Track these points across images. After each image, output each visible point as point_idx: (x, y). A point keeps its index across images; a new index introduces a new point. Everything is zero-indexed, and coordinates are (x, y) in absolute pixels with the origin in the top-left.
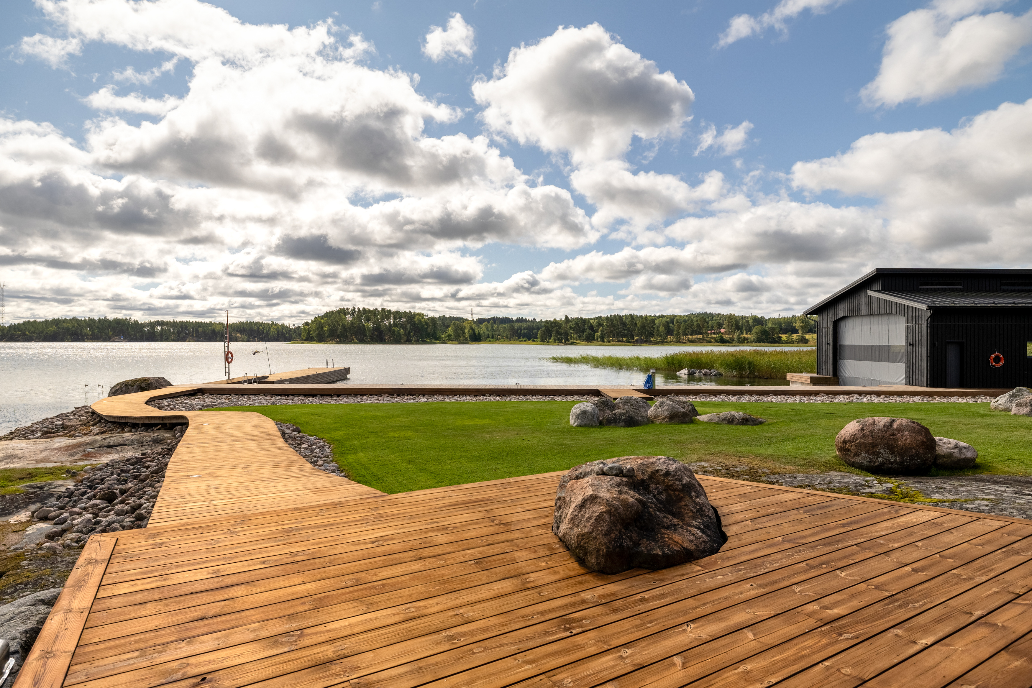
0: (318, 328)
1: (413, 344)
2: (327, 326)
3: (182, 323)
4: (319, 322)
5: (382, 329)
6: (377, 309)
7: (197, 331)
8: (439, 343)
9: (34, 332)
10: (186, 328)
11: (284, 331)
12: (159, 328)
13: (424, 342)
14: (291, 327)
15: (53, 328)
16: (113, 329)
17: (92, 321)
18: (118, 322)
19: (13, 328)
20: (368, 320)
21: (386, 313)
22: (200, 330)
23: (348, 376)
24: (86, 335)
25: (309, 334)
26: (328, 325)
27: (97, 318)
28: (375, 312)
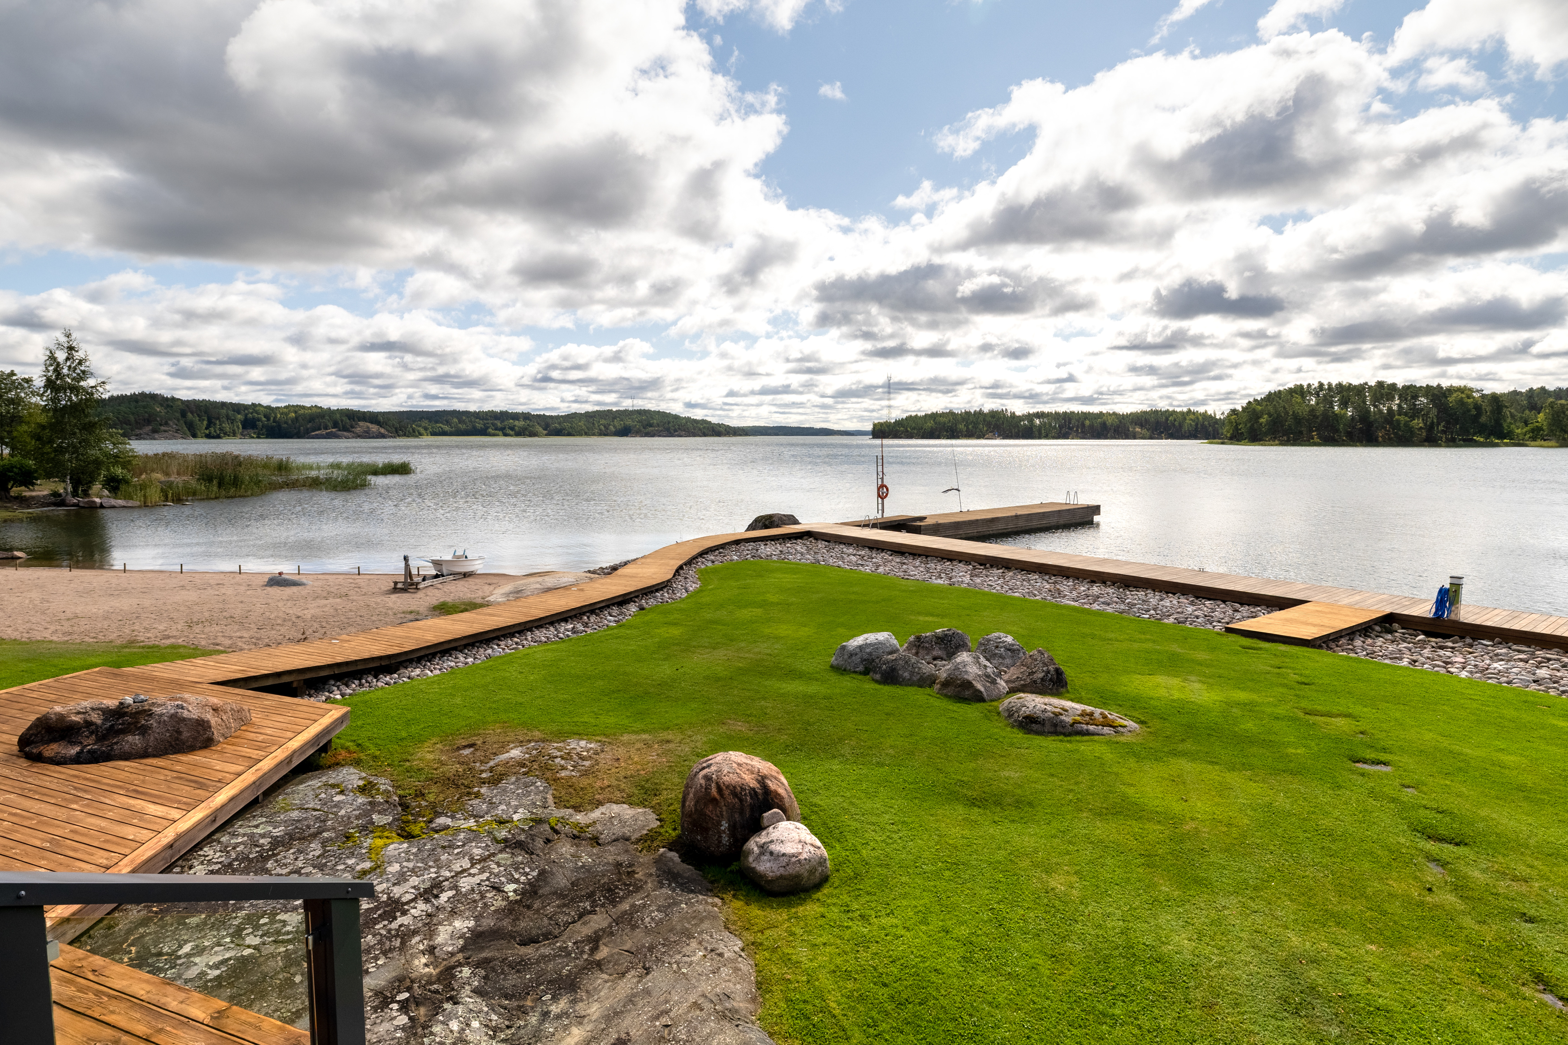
0: (1250, 420)
1: (1440, 446)
2: (1266, 416)
3: (1065, 413)
4: (1253, 410)
5: (1372, 418)
6: (1366, 384)
7: (1083, 425)
8: (1507, 445)
9: (914, 428)
10: (1070, 420)
11: (1206, 423)
12: (1037, 422)
13: (1469, 443)
14: (1218, 417)
15: (930, 424)
16: (989, 424)
17: (968, 413)
18: (994, 414)
19: (899, 423)
20: (1344, 404)
21: (1384, 391)
22: (1087, 423)
23: (1096, 519)
24: (961, 431)
25: (1236, 429)
26: (1270, 415)
27: (972, 411)
28: (1360, 390)
